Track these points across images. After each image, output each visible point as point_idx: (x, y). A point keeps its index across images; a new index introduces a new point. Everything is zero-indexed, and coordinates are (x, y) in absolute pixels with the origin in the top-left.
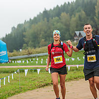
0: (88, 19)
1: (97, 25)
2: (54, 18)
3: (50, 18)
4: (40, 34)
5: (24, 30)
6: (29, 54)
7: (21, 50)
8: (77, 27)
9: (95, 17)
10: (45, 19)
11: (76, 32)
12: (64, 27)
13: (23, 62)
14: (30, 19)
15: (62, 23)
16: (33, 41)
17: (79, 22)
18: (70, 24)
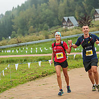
0: (76, 4)
1: (85, 10)
2: (42, 4)
3: (38, 5)
4: (29, 20)
5: (13, 17)
6: (19, 43)
7: (10, 37)
8: (65, 12)
9: (83, 2)
10: (33, 5)
11: (64, 18)
12: (53, 13)
13: (13, 51)
14: (18, 6)
15: (50, 9)
16: (21, 28)
17: (67, 8)
18: (58, 10)
